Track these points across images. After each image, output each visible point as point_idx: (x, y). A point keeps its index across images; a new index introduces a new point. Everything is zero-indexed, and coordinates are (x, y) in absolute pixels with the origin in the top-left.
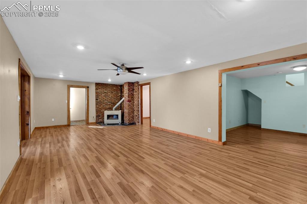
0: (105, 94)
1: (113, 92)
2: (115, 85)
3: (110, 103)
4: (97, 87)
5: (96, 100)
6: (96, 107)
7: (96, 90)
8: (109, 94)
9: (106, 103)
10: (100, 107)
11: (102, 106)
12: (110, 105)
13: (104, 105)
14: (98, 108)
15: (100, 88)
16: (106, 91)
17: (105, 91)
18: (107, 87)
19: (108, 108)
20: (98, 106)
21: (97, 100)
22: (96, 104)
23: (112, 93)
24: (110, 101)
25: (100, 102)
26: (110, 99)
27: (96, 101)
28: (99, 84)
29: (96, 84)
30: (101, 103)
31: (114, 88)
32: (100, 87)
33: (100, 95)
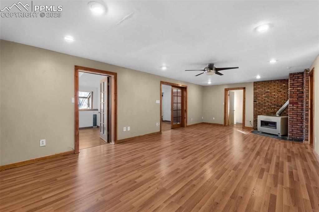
0: (267, 94)
1: (281, 90)
2: (284, 80)
3: (276, 106)
4: (255, 87)
5: (254, 101)
6: (254, 110)
7: (254, 90)
8: (274, 93)
9: (268, 106)
10: (259, 111)
11: (261, 109)
12: (275, 108)
13: (265, 108)
14: (256, 111)
15: (259, 88)
16: (269, 90)
17: (267, 91)
18: (270, 85)
19: (271, 113)
20: (256, 109)
21: (256, 102)
22: (254, 107)
23: (280, 92)
24: (275, 103)
25: (259, 104)
26: (275, 100)
27: (254, 104)
28: (259, 83)
29: (254, 82)
30: (261, 106)
31: (284, 85)
32: (259, 86)
33: (259, 95)
